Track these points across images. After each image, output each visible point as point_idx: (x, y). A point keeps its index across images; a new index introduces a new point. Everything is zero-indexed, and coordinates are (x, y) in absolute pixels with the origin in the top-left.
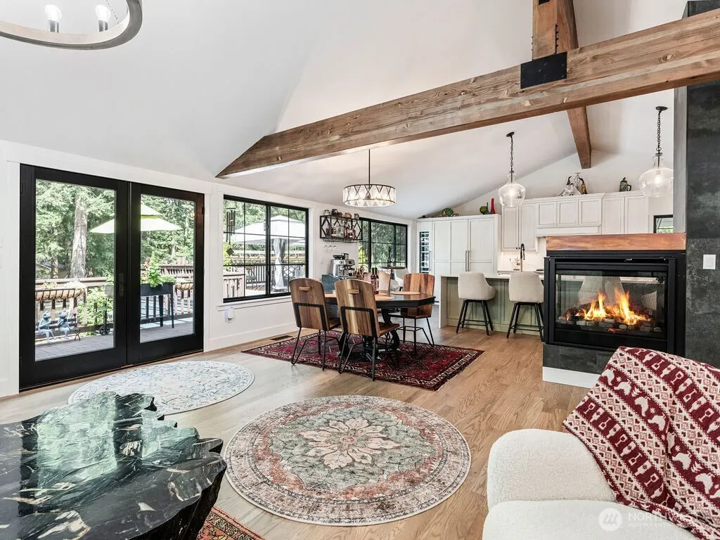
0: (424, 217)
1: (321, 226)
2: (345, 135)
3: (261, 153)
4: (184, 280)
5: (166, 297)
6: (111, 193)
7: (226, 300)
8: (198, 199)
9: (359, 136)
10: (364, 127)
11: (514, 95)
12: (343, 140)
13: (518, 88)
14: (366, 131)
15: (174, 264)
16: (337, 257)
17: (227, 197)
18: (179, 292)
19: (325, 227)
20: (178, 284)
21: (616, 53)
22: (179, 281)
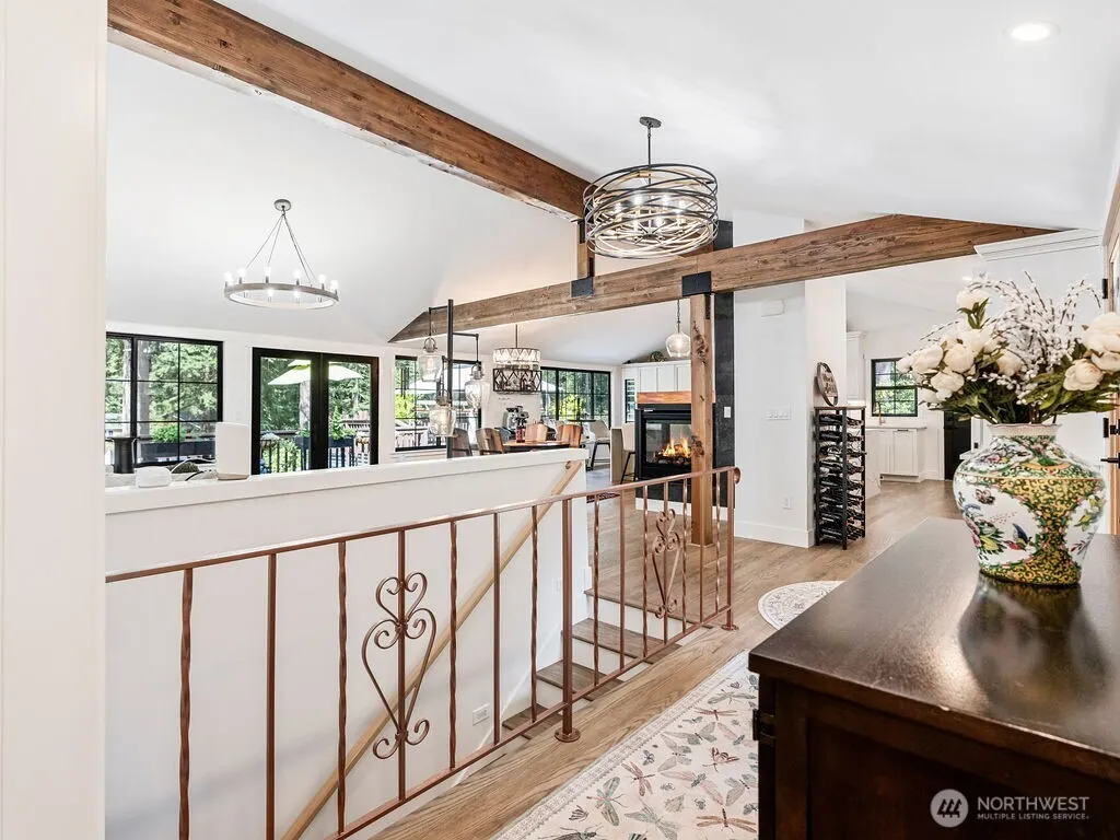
0: (629, 362)
1: (495, 378)
2: (476, 318)
3: (422, 326)
4: (363, 434)
5: (347, 449)
6: (308, 362)
7: (397, 450)
8: (373, 362)
9: (485, 319)
10: (491, 312)
11: (569, 301)
12: (477, 321)
13: (570, 297)
14: (489, 316)
15: (355, 418)
16: (511, 410)
17: (398, 358)
18: (360, 445)
19: (498, 380)
20: (360, 438)
21: (613, 283)
22: (360, 435)
